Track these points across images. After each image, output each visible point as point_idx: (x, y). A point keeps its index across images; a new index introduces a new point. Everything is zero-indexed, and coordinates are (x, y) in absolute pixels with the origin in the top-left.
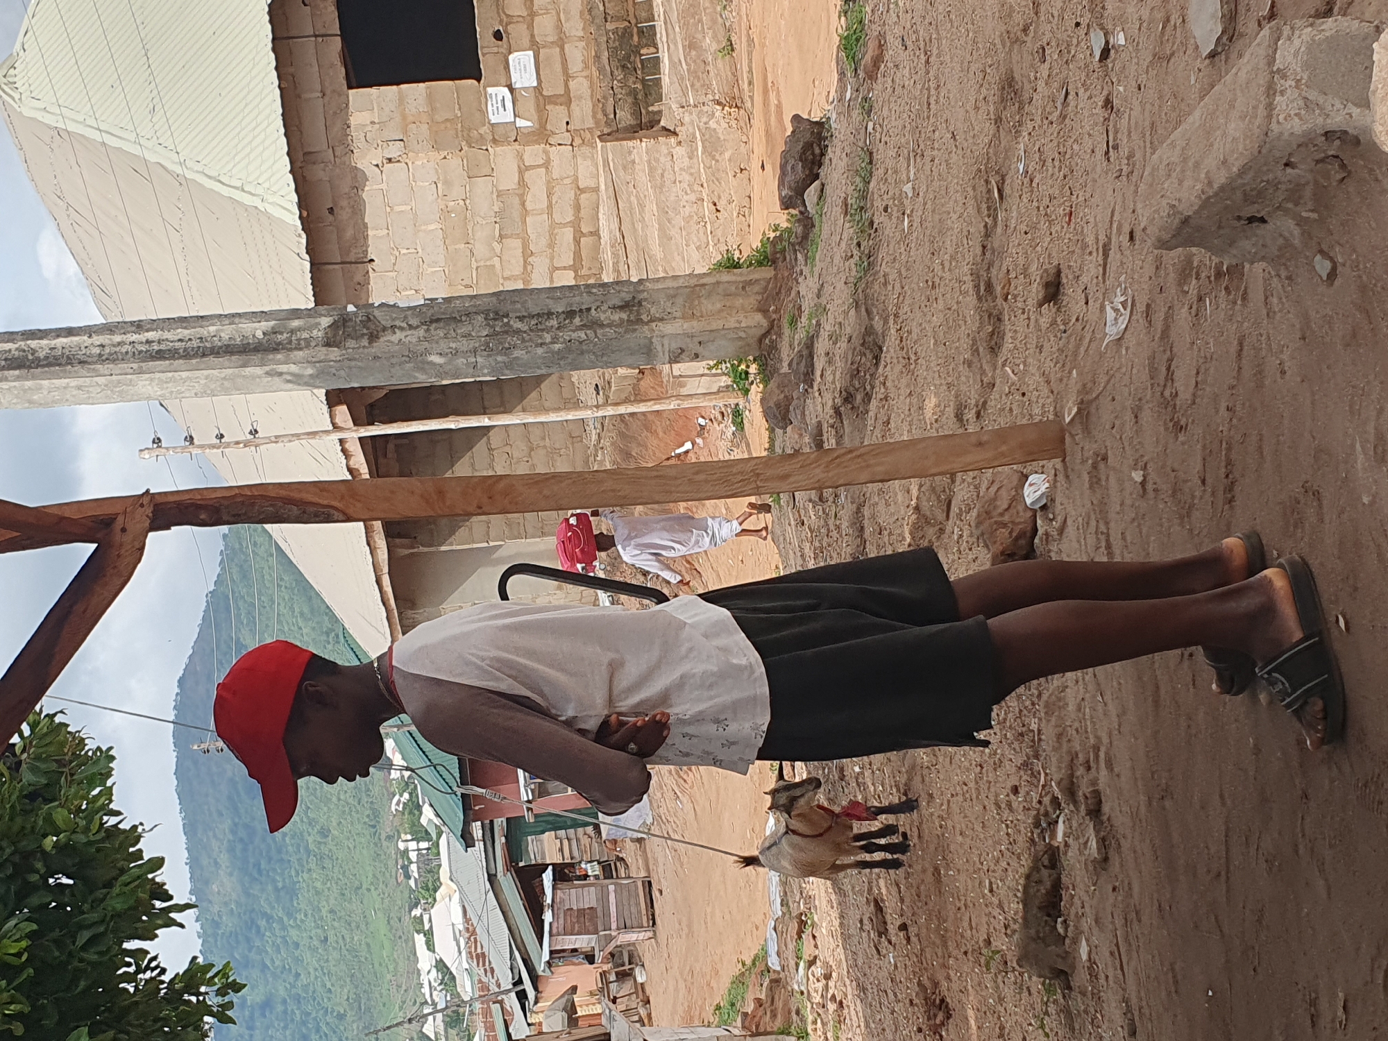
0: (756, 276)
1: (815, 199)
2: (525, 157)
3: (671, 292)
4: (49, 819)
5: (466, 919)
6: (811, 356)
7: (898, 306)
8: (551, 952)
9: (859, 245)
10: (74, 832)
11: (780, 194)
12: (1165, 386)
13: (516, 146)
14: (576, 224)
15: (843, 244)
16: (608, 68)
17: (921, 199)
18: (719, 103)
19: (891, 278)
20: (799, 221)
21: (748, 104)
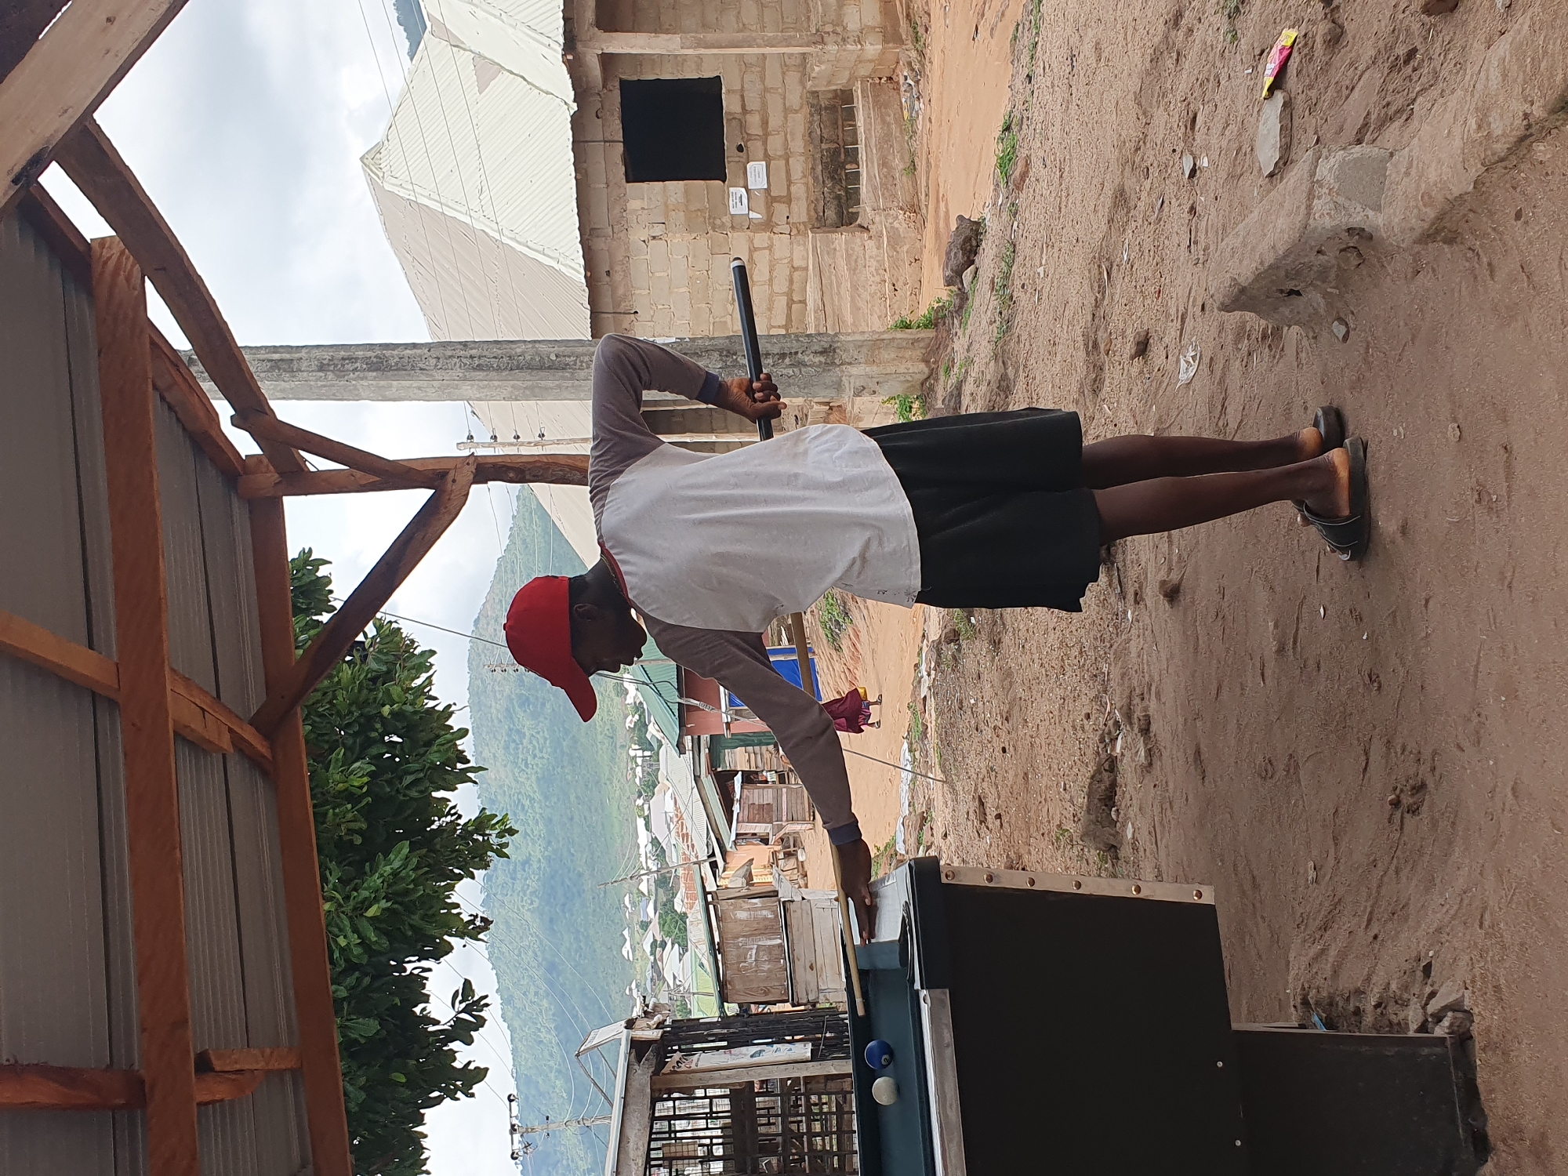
0: (922, 335)
1: (971, 279)
2: (755, 241)
3: (860, 344)
4: (387, 692)
5: (677, 809)
6: (959, 395)
7: (1027, 360)
8: (737, 835)
9: (1001, 313)
10: (405, 704)
11: (944, 275)
12: (1219, 419)
13: (748, 232)
14: (789, 294)
15: (989, 313)
16: (821, 178)
17: (1049, 279)
18: (902, 209)
19: (1023, 338)
20: (957, 295)
21: (924, 211)
